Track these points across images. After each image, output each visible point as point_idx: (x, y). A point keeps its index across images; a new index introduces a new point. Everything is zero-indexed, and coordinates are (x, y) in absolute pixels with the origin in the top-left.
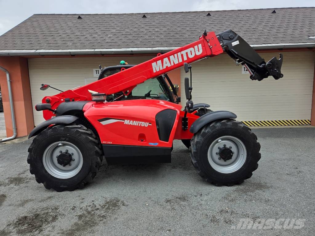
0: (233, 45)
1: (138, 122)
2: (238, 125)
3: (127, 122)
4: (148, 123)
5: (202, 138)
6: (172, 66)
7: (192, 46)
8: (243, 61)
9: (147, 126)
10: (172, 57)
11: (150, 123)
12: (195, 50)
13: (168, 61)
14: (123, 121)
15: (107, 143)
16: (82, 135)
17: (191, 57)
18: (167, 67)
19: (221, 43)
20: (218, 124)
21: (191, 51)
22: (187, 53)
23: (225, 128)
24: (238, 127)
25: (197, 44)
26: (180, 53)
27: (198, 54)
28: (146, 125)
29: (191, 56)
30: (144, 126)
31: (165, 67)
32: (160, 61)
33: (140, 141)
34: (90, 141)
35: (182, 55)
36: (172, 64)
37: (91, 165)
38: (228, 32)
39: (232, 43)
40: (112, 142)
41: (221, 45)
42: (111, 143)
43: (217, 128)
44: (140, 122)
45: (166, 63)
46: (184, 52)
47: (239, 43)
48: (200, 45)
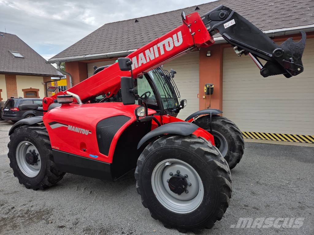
0: (225, 28)
1: (79, 128)
2: (189, 146)
3: (70, 128)
4: (88, 131)
5: (144, 157)
6: (147, 63)
7: (170, 35)
8: (242, 49)
9: (87, 134)
10: (147, 52)
11: (90, 131)
12: (173, 40)
13: (143, 57)
14: (67, 126)
15: (55, 148)
16: (39, 137)
17: (170, 50)
18: (142, 64)
19: (208, 26)
20: (164, 141)
21: (169, 42)
22: (164, 45)
23: (170, 148)
24: (190, 148)
25: (176, 32)
26: (156, 45)
27: (177, 44)
28: (86, 132)
29: (168, 49)
30: (85, 134)
31: (140, 65)
32: (135, 57)
33: (82, 151)
34: (45, 144)
35: (159, 48)
36: (148, 61)
37: (46, 168)
38: (219, 9)
39: (225, 25)
40: (60, 148)
41: (208, 30)
42: (58, 148)
43: (162, 146)
44: (81, 129)
45: (141, 60)
46: (160, 45)
47: (235, 23)
48: (180, 33)
